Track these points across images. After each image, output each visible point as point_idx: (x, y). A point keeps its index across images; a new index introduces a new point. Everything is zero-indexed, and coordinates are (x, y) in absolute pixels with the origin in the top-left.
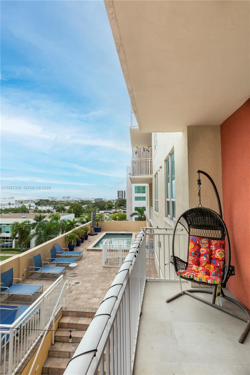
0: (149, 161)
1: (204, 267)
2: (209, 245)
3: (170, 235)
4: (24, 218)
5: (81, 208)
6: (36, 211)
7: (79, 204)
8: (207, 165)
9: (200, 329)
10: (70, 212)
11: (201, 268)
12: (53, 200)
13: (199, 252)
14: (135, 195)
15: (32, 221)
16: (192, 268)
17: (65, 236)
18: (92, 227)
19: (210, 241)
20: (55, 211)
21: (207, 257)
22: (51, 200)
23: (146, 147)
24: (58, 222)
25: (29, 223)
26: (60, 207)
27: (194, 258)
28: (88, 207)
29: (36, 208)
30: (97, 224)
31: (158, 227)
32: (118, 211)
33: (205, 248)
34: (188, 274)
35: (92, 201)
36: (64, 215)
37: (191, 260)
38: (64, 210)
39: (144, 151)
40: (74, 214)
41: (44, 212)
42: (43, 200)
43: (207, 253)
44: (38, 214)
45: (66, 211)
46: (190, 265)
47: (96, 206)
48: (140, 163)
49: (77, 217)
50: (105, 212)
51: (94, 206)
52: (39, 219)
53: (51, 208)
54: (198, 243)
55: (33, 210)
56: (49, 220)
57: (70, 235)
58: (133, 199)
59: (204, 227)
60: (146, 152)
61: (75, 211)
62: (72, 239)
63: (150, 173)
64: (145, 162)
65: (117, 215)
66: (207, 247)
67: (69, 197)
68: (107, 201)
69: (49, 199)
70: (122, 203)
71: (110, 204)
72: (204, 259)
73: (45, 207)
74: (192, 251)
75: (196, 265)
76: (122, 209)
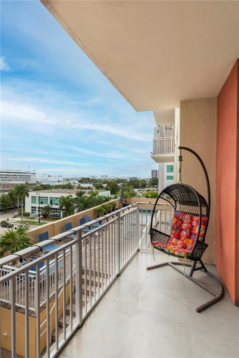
0: (172, 139)
1: (183, 241)
2: (191, 221)
3: (167, 211)
4: (69, 193)
5: (116, 186)
6: (79, 187)
7: (115, 182)
8: (201, 141)
9: (165, 294)
10: (107, 189)
11: (180, 242)
12: (93, 178)
13: (181, 226)
14: (166, 174)
15: (74, 196)
16: (172, 241)
17: (94, 209)
18: (121, 203)
19: (192, 217)
20: (94, 188)
21: (187, 232)
22: (92, 178)
23: (168, 125)
24: (96, 198)
25: (71, 197)
26: (98, 184)
27: (175, 232)
28: (123, 185)
29: (79, 185)
30: (126, 201)
31: (150, 202)
32: (150, 189)
33: (187, 223)
34: (159, 245)
35: (128, 180)
36: (101, 192)
37: (173, 233)
38: (102, 187)
39: (167, 129)
40: (110, 191)
41: (86, 188)
42: (85, 178)
43: (188, 227)
44: (79, 190)
45: (104, 189)
46: (171, 238)
47: (130, 184)
48: (162, 142)
49: (113, 194)
50: (139, 190)
51: (129, 185)
52: (80, 194)
53: (91, 185)
54: (181, 218)
55: (77, 187)
56: (88, 196)
57: (98, 209)
58: (165, 178)
59: (189, 203)
60: (168, 131)
61: (111, 189)
62: (99, 212)
63: (171, 152)
64: (167, 140)
65: (150, 193)
66: (188, 223)
67: (107, 176)
68: (141, 180)
69: (90, 177)
70: (155, 182)
71: (144, 182)
72: (184, 233)
73: (86, 184)
74: (175, 225)
75: (176, 239)
76: (156, 188)
